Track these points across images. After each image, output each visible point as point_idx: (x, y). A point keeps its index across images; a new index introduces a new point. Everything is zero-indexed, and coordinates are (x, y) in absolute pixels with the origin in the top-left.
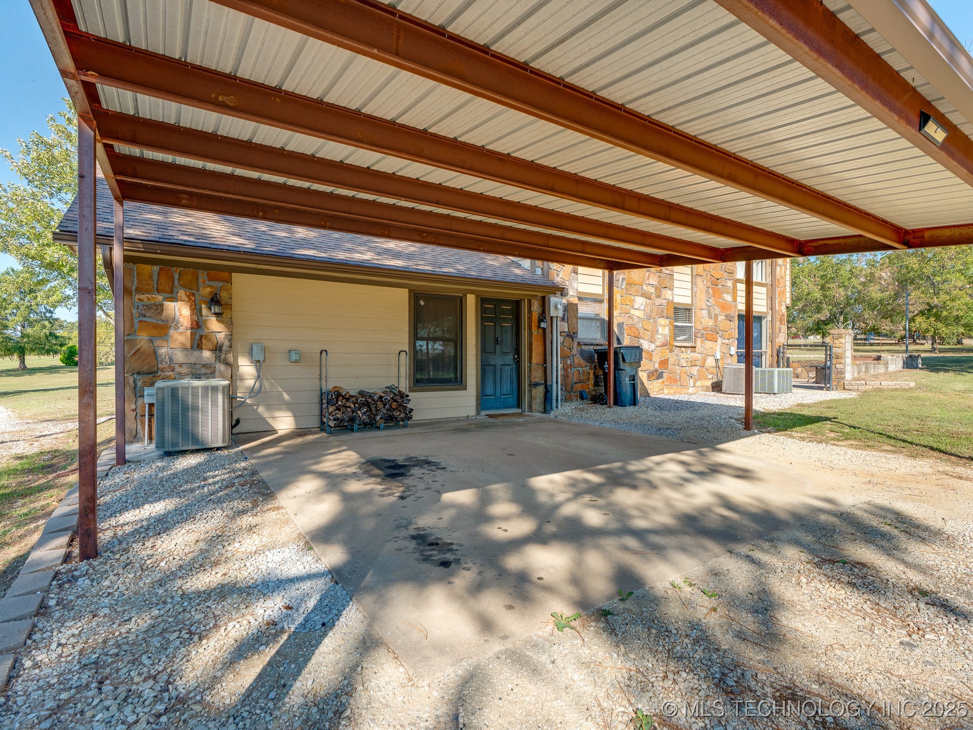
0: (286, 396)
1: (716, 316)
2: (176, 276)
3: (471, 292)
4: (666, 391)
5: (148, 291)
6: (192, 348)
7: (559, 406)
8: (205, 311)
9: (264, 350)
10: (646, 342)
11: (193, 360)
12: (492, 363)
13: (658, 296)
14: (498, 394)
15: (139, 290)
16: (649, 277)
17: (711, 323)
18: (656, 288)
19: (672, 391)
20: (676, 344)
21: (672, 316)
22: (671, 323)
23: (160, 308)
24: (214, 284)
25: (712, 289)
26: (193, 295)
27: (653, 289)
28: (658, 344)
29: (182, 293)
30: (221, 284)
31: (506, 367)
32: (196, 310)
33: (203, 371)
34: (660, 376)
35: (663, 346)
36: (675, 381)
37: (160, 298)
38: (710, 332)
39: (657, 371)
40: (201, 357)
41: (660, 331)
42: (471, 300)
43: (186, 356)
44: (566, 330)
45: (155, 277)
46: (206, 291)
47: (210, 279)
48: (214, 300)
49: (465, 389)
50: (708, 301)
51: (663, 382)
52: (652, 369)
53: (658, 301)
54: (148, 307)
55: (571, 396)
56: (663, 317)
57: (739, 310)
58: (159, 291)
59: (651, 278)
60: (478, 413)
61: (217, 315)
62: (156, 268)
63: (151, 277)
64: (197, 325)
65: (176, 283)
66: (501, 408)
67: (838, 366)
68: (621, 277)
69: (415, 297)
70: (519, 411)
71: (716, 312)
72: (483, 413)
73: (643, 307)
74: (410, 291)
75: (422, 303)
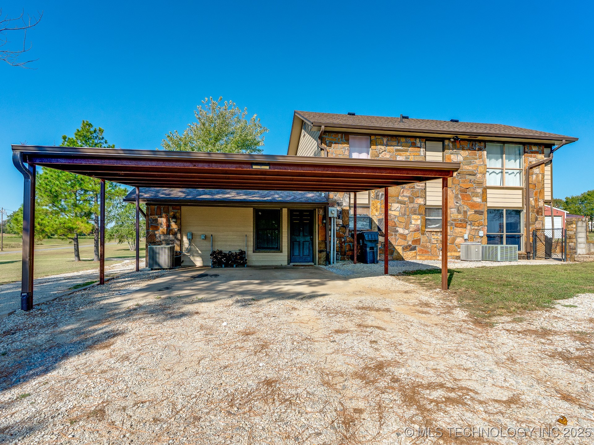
0: (200, 252)
1: (465, 212)
2: (162, 209)
3: (285, 207)
4: (418, 258)
5: (154, 215)
6: (167, 234)
7: (335, 262)
8: (171, 221)
9: (192, 234)
10: (401, 229)
11: (167, 238)
12: (298, 240)
13: (412, 202)
14: (301, 255)
15: (151, 215)
16: (403, 192)
17: (460, 217)
18: (409, 198)
19: (424, 258)
20: (426, 230)
21: (424, 213)
22: (422, 218)
23: (157, 220)
24: (174, 211)
25: (461, 195)
26: (167, 215)
27: (407, 198)
28: (411, 230)
29: (164, 215)
30: (177, 211)
31: (306, 243)
32: (168, 221)
33: (170, 242)
34: (414, 249)
35: (415, 231)
36: (427, 252)
37: (157, 217)
38: (459, 222)
39: (410, 246)
40: (169, 237)
41: (413, 222)
42: (285, 211)
43: (165, 237)
44: (341, 223)
45: (156, 210)
46: (171, 214)
47: (173, 209)
48: (174, 217)
49: (281, 252)
50: (457, 203)
51: (416, 252)
52: (406, 244)
53: (411, 205)
54: (153, 220)
55: (344, 258)
56: (416, 214)
57: (488, 207)
58: (157, 215)
59: (405, 192)
60: (288, 264)
61: (175, 222)
62: (156, 207)
63: (154, 210)
64: (169, 226)
65: (162, 211)
66: (303, 262)
67: (570, 244)
68: (380, 193)
69: (256, 211)
70: (313, 264)
71: (465, 209)
72: (292, 264)
73: (398, 209)
74: (254, 209)
75: (260, 213)
